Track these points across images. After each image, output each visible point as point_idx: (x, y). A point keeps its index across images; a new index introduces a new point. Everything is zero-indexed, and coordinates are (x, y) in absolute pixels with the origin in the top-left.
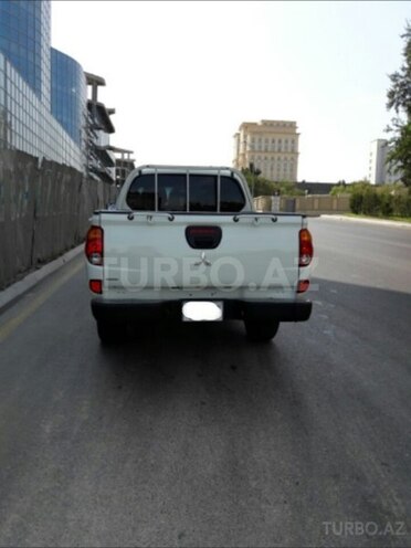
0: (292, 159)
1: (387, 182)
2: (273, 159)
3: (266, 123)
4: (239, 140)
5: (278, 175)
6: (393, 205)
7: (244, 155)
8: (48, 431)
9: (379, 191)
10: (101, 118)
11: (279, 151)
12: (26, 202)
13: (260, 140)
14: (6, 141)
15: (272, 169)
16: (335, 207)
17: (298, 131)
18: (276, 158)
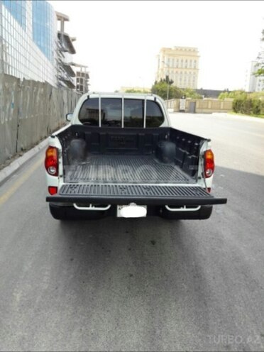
0: (195, 73)
1: (257, 91)
2: (181, 73)
3: (178, 49)
4: (159, 60)
5: (185, 84)
6: (260, 107)
7: (162, 70)
8: (18, 299)
9: (251, 96)
10: (67, 43)
11: (186, 67)
12: (12, 110)
13: (173, 60)
14: (3, 60)
15: (181, 79)
16: (222, 107)
17: (199, 54)
18: (183, 72)
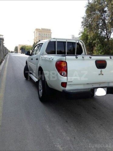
3: (42, 29)
4: (35, 34)
7: (37, 38)
11: (46, 37)
13: (41, 34)
17: (51, 32)
